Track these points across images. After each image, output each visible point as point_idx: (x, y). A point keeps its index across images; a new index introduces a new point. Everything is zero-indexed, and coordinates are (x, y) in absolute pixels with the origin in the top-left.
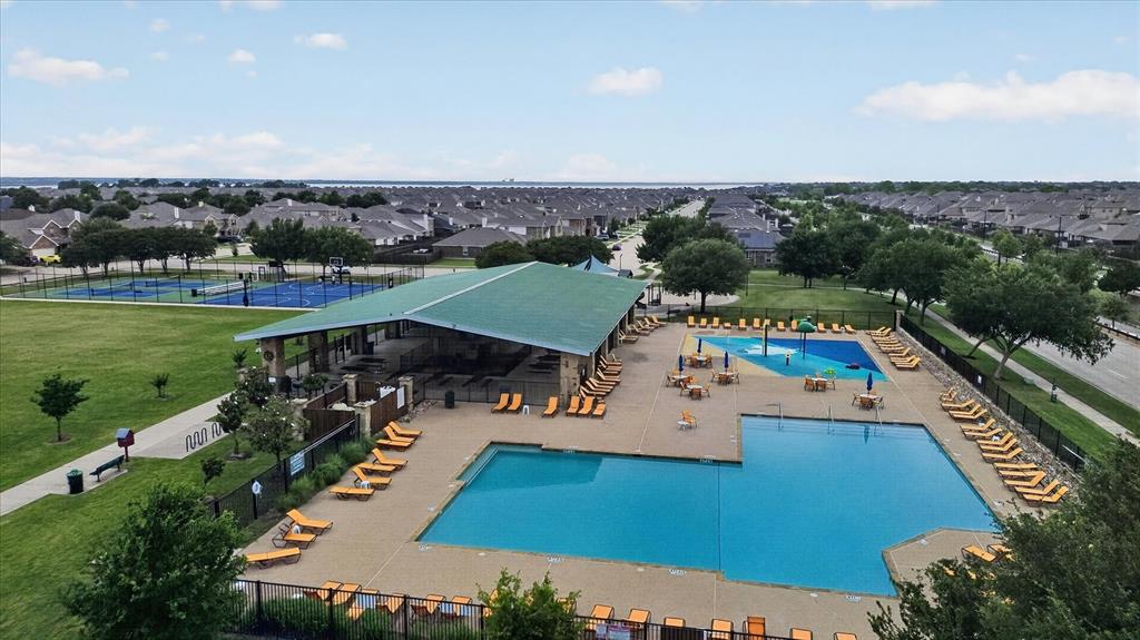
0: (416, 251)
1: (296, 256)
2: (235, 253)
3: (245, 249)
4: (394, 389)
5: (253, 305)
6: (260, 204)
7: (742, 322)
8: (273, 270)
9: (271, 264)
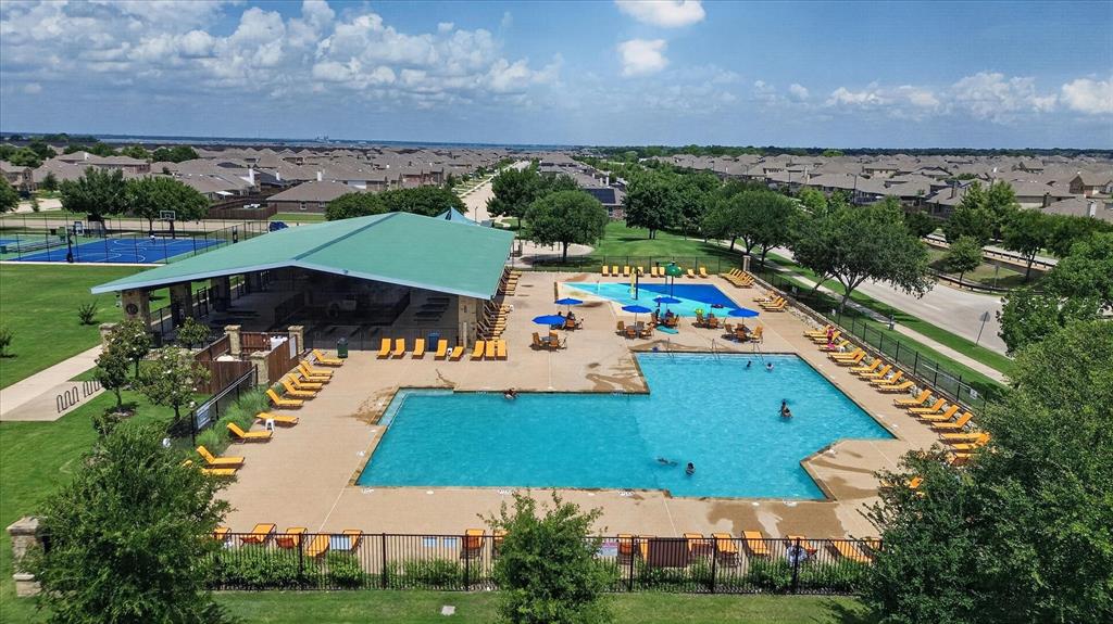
0: (246, 207)
1: (117, 210)
2: (36, 209)
3: (52, 204)
4: (285, 339)
5: (79, 261)
6: (51, 158)
7: (605, 269)
8: (93, 225)
9: (90, 219)
